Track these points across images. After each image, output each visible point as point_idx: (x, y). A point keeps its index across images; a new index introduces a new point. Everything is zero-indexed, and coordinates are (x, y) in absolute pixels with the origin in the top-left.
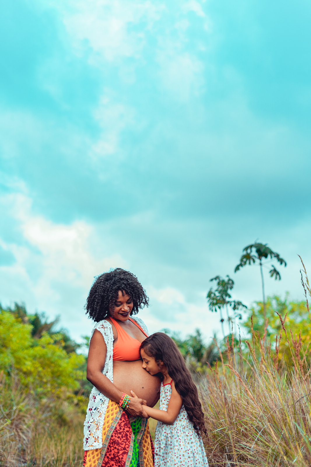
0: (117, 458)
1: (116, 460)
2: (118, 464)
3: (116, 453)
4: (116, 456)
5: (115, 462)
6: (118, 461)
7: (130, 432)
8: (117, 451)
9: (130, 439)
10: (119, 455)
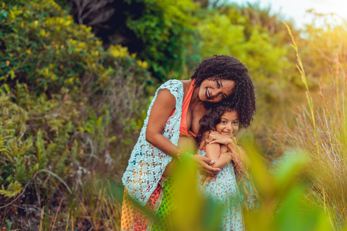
0: (139, 221)
1: (138, 223)
2: (139, 226)
3: (139, 216)
4: (138, 218)
5: (137, 224)
6: (139, 224)
7: (155, 198)
8: (140, 214)
9: (153, 204)
10: (141, 218)
